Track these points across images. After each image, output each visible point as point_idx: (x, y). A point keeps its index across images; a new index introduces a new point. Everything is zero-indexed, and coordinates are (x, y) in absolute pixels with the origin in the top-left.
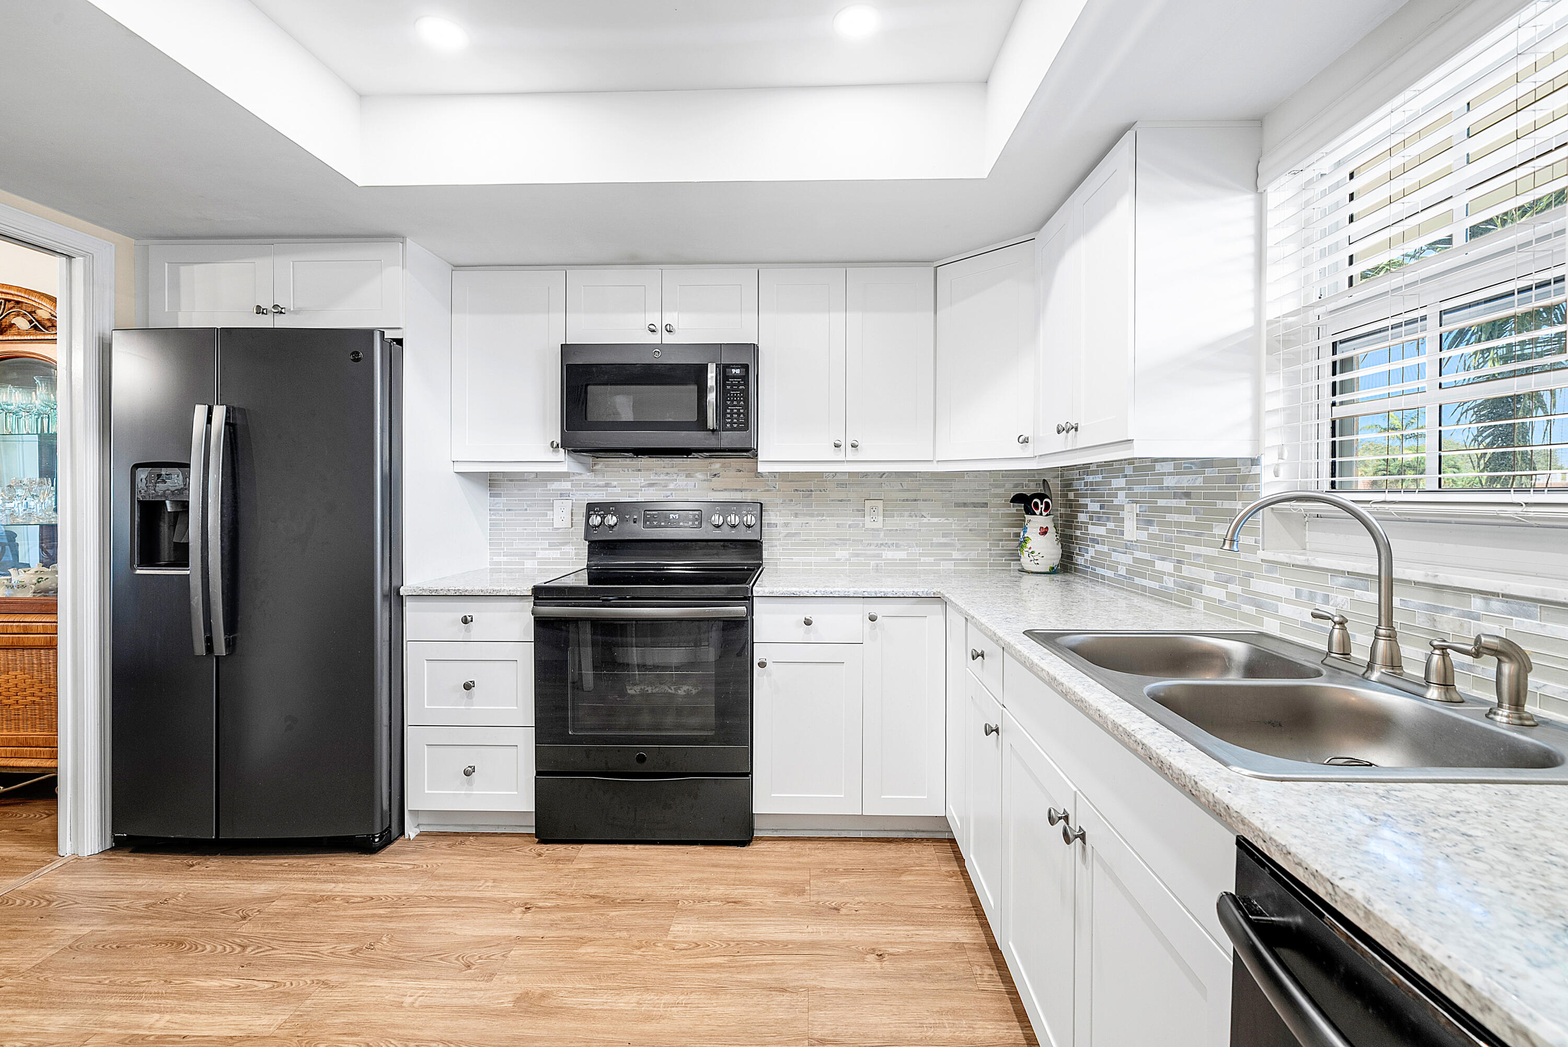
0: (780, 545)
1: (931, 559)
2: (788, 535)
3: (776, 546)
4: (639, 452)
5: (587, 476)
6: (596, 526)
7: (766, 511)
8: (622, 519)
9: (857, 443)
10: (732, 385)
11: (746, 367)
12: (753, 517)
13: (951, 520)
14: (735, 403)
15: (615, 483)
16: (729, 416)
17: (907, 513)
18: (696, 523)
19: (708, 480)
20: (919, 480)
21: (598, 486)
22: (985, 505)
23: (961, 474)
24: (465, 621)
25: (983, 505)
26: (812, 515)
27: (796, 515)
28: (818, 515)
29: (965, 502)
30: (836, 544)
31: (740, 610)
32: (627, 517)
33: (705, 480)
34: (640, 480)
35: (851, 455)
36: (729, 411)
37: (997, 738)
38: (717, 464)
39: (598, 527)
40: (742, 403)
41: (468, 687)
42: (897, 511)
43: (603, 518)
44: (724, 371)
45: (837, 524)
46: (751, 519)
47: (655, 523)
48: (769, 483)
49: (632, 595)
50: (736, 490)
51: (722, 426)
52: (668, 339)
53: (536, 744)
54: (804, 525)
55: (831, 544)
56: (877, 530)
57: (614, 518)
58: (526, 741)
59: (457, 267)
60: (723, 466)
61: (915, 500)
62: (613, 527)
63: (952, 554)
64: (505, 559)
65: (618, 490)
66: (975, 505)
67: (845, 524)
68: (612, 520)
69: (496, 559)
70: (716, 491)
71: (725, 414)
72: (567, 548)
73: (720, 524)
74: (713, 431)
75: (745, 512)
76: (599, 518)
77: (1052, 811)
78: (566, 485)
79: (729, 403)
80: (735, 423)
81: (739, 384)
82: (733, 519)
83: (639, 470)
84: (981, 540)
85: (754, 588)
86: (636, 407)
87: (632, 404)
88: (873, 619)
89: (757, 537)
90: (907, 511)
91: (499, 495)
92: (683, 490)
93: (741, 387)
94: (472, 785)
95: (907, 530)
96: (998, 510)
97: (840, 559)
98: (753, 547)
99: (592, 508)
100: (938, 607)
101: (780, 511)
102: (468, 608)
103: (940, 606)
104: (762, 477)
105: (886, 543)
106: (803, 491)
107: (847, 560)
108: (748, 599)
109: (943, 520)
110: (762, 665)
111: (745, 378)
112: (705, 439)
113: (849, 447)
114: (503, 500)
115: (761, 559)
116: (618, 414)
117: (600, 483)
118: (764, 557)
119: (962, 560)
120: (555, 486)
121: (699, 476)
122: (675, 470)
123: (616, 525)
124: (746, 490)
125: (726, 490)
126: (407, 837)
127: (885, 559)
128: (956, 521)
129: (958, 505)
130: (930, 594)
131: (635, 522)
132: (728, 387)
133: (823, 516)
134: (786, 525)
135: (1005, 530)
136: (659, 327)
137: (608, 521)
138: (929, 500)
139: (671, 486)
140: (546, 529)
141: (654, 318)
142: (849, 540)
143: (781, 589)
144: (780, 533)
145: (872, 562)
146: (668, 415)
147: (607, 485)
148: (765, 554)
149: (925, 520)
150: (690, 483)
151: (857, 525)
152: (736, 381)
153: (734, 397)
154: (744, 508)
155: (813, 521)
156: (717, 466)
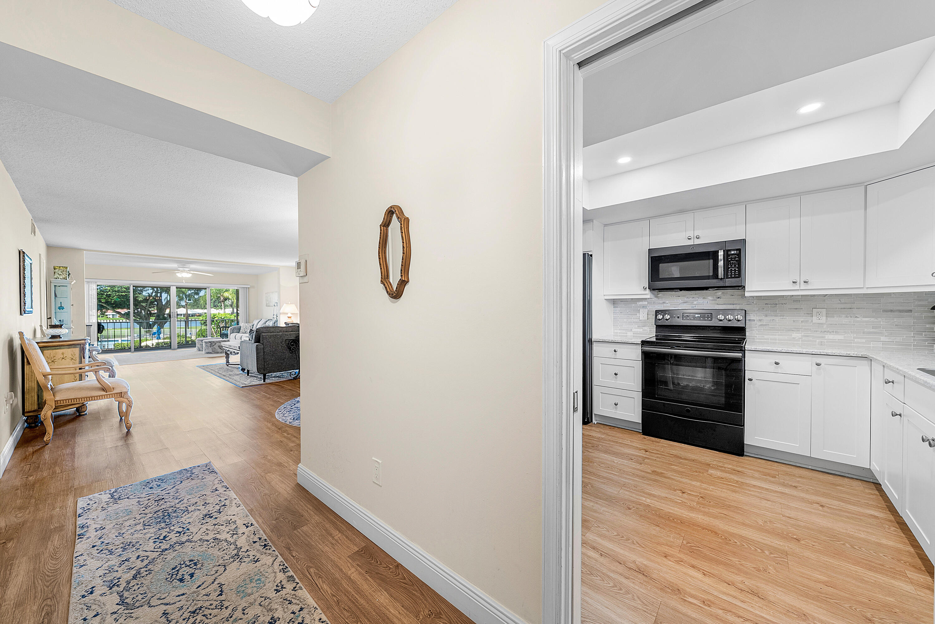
0: (756, 330)
1: (864, 340)
2: (761, 325)
3: (754, 330)
4: (681, 289)
5: (655, 299)
6: (660, 319)
7: (748, 313)
8: (672, 317)
9: (807, 281)
10: (731, 258)
11: (739, 250)
12: (741, 317)
13: (879, 319)
14: (733, 266)
15: (667, 302)
16: (730, 272)
17: (844, 316)
18: (709, 319)
19: (715, 300)
20: (854, 298)
21: (660, 303)
22: (911, 311)
23: (890, 294)
24: (615, 351)
25: (907, 311)
26: (776, 316)
27: (766, 316)
28: (780, 316)
29: (891, 309)
30: (793, 331)
31: (739, 355)
32: (674, 316)
33: (713, 300)
34: (680, 300)
35: (803, 286)
36: (730, 270)
37: (901, 419)
38: (719, 293)
39: (661, 319)
40: (737, 266)
41: (616, 374)
42: (835, 314)
43: (663, 316)
44: (727, 253)
45: (793, 320)
46: (740, 317)
47: (688, 318)
48: (750, 301)
49: (684, 346)
50: (731, 304)
51: (726, 276)
52: (697, 242)
53: (642, 398)
54: (771, 321)
55: (789, 330)
56: (822, 324)
57: (669, 316)
58: (638, 397)
59: (605, 225)
60: (723, 293)
61: (851, 308)
62: (668, 320)
63: (880, 338)
64: (619, 331)
65: (669, 305)
66: (900, 311)
67: (799, 320)
68: (667, 317)
69: (616, 331)
70: (719, 305)
71: (728, 271)
72: (646, 328)
73: (722, 319)
74: (721, 279)
75: (736, 314)
76: (661, 316)
77: (924, 437)
78: (645, 303)
79: (730, 266)
80: (733, 275)
81: (735, 258)
82: (730, 317)
83: (679, 296)
84: (907, 331)
85: (746, 346)
86: (681, 271)
87: (679, 269)
88: (818, 365)
89: (743, 326)
90: (844, 314)
91: (617, 307)
92: (701, 304)
93: (736, 259)
94: (617, 409)
95: (844, 324)
96: (922, 314)
97: (795, 338)
98: (742, 330)
99: (657, 312)
100: (865, 362)
101: (756, 314)
102: (616, 347)
103: (866, 362)
104: (746, 298)
105: (828, 331)
106: (771, 304)
107: (800, 338)
108: (743, 351)
109: (872, 319)
110: (750, 380)
111: (739, 255)
112: (717, 283)
113: (802, 283)
114: (619, 309)
115: (745, 336)
116: (673, 274)
117: (661, 302)
118: (747, 335)
119: (891, 342)
120: (641, 303)
121: (710, 298)
122: (697, 296)
123: (669, 319)
124: (736, 304)
125: (724, 304)
126: (593, 423)
127: (826, 339)
128: (884, 320)
129: (885, 311)
130: (859, 355)
131: (678, 318)
132: (730, 260)
133: (784, 316)
134: (760, 320)
135: (927, 326)
136: (692, 237)
137: (666, 317)
138: (862, 308)
139: (695, 303)
140: (636, 320)
141: (690, 234)
142: (802, 329)
143: (761, 347)
144: (756, 324)
145: (817, 340)
146: (696, 273)
147: (664, 303)
148: (747, 334)
149: (858, 319)
150: (705, 301)
151: (807, 321)
152: (733, 256)
153: (732, 263)
154: (736, 312)
155: (777, 319)
156: (720, 293)
